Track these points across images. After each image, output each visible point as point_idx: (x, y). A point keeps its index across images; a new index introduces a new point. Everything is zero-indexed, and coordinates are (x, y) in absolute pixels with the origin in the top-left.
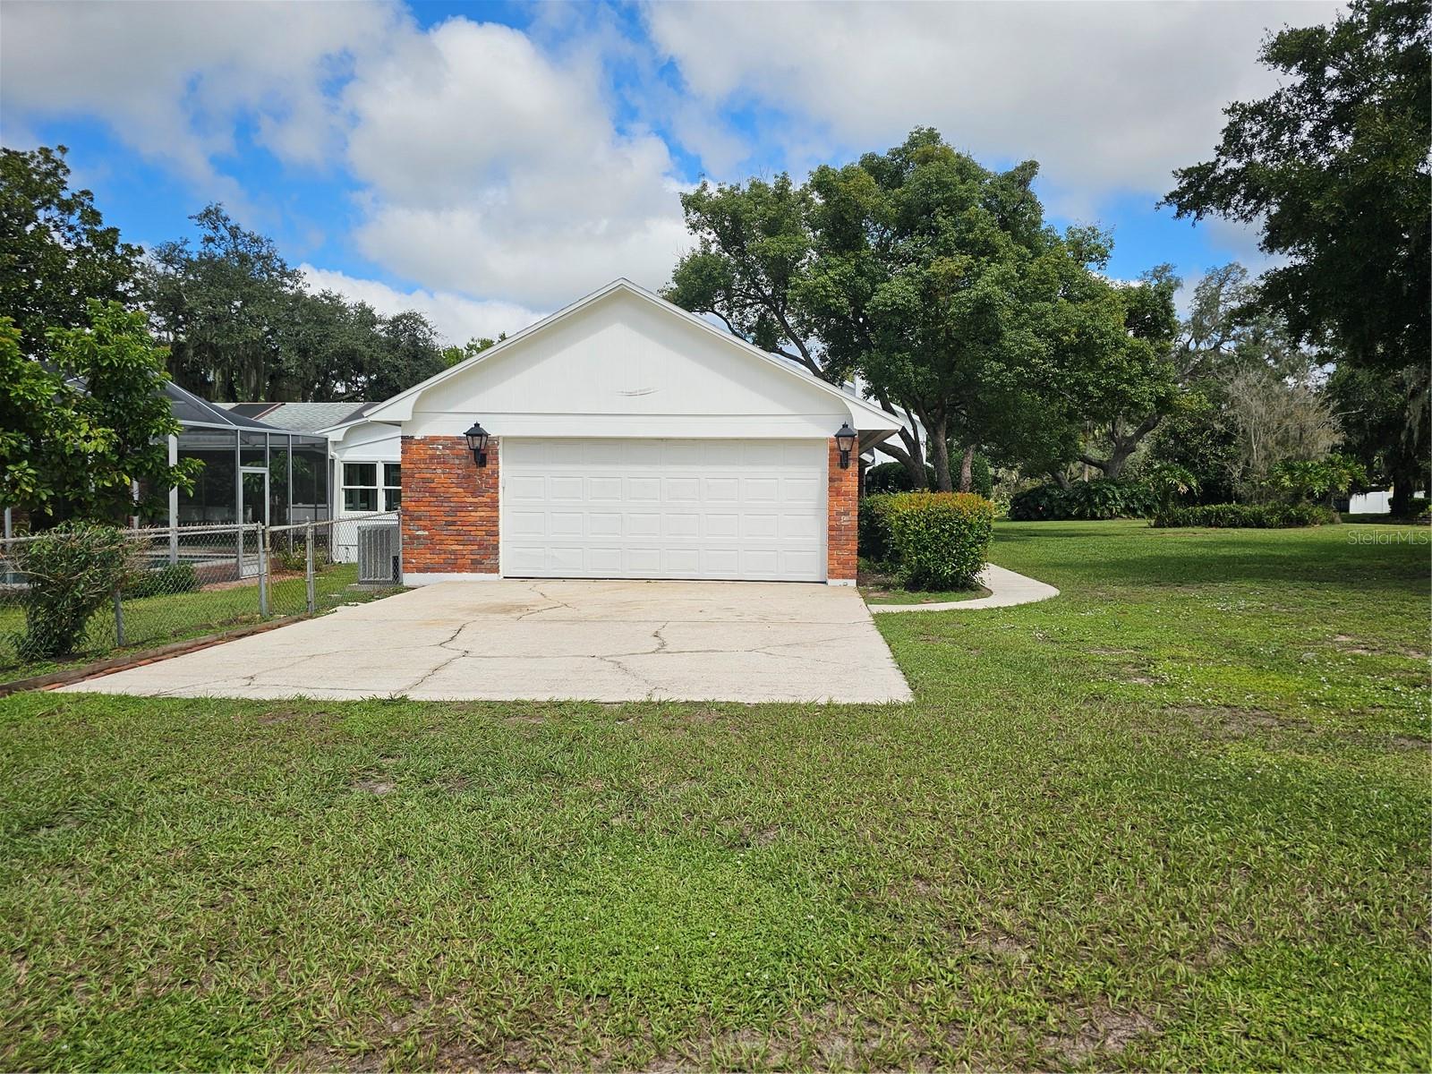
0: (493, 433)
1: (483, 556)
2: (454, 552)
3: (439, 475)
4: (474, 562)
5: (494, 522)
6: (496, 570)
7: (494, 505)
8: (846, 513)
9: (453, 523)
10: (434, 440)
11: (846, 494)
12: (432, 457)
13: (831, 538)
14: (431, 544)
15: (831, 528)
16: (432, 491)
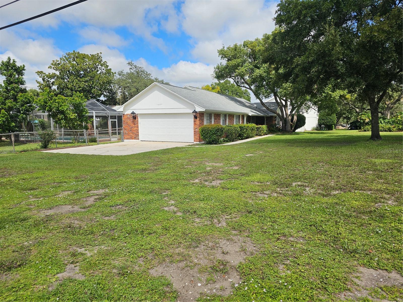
0: (136, 113)
1: (136, 137)
2: (131, 136)
3: (129, 121)
4: (135, 138)
5: (138, 130)
6: (139, 139)
7: (138, 127)
8: (197, 128)
9: (131, 130)
10: (128, 114)
11: (197, 124)
12: (128, 118)
13: (194, 133)
14: (128, 134)
15: (194, 132)
16: (128, 124)
